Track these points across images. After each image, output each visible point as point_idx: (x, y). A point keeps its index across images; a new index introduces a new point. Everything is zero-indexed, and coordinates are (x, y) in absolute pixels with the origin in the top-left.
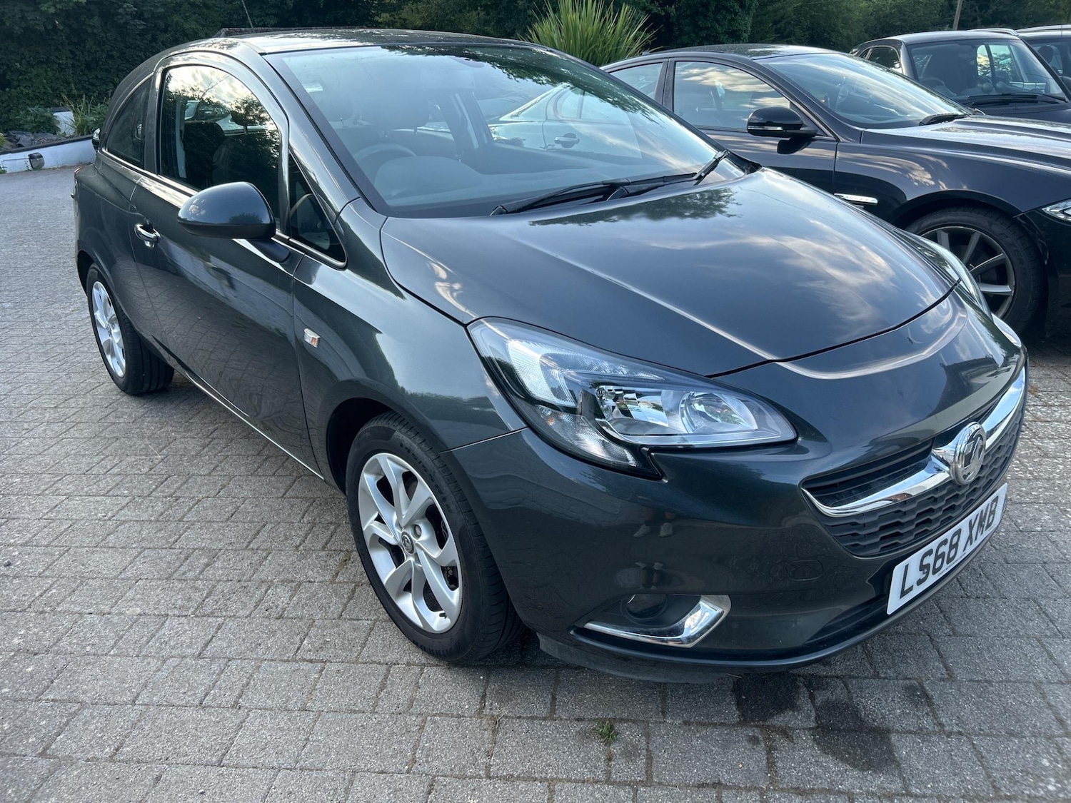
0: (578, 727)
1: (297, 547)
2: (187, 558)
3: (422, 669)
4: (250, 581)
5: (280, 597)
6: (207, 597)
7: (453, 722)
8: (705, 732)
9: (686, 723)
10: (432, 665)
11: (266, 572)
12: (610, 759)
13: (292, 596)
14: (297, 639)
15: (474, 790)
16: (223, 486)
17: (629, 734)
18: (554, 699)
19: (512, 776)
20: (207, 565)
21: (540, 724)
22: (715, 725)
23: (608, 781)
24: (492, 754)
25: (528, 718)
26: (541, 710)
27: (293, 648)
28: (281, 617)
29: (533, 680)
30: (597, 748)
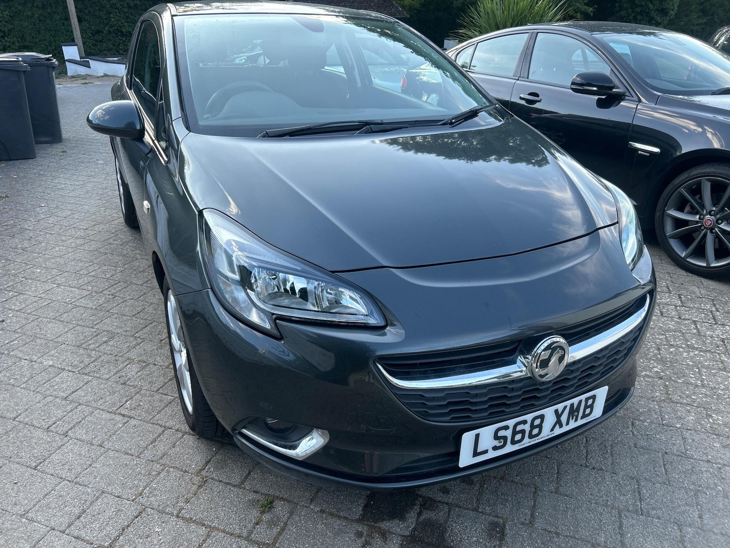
0: (252, 496)
1: (161, 340)
2: (96, 336)
3: (183, 435)
4: (122, 357)
5: (132, 371)
6: (92, 362)
7: (179, 474)
8: (331, 520)
9: (322, 511)
10: (190, 434)
11: (133, 355)
12: (257, 524)
13: (139, 372)
14: (125, 399)
15: (163, 522)
16: (145, 294)
17: (281, 509)
18: (249, 473)
19: (192, 519)
20: (106, 342)
21: (230, 489)
22: (339, 517)
23: (247, 539)
24: (189, 502)
25: (226, 483)
26: (236, 480)
27: (119, 405)
28: (125, 384)
29: (244, 459)
30: (255, 513)
